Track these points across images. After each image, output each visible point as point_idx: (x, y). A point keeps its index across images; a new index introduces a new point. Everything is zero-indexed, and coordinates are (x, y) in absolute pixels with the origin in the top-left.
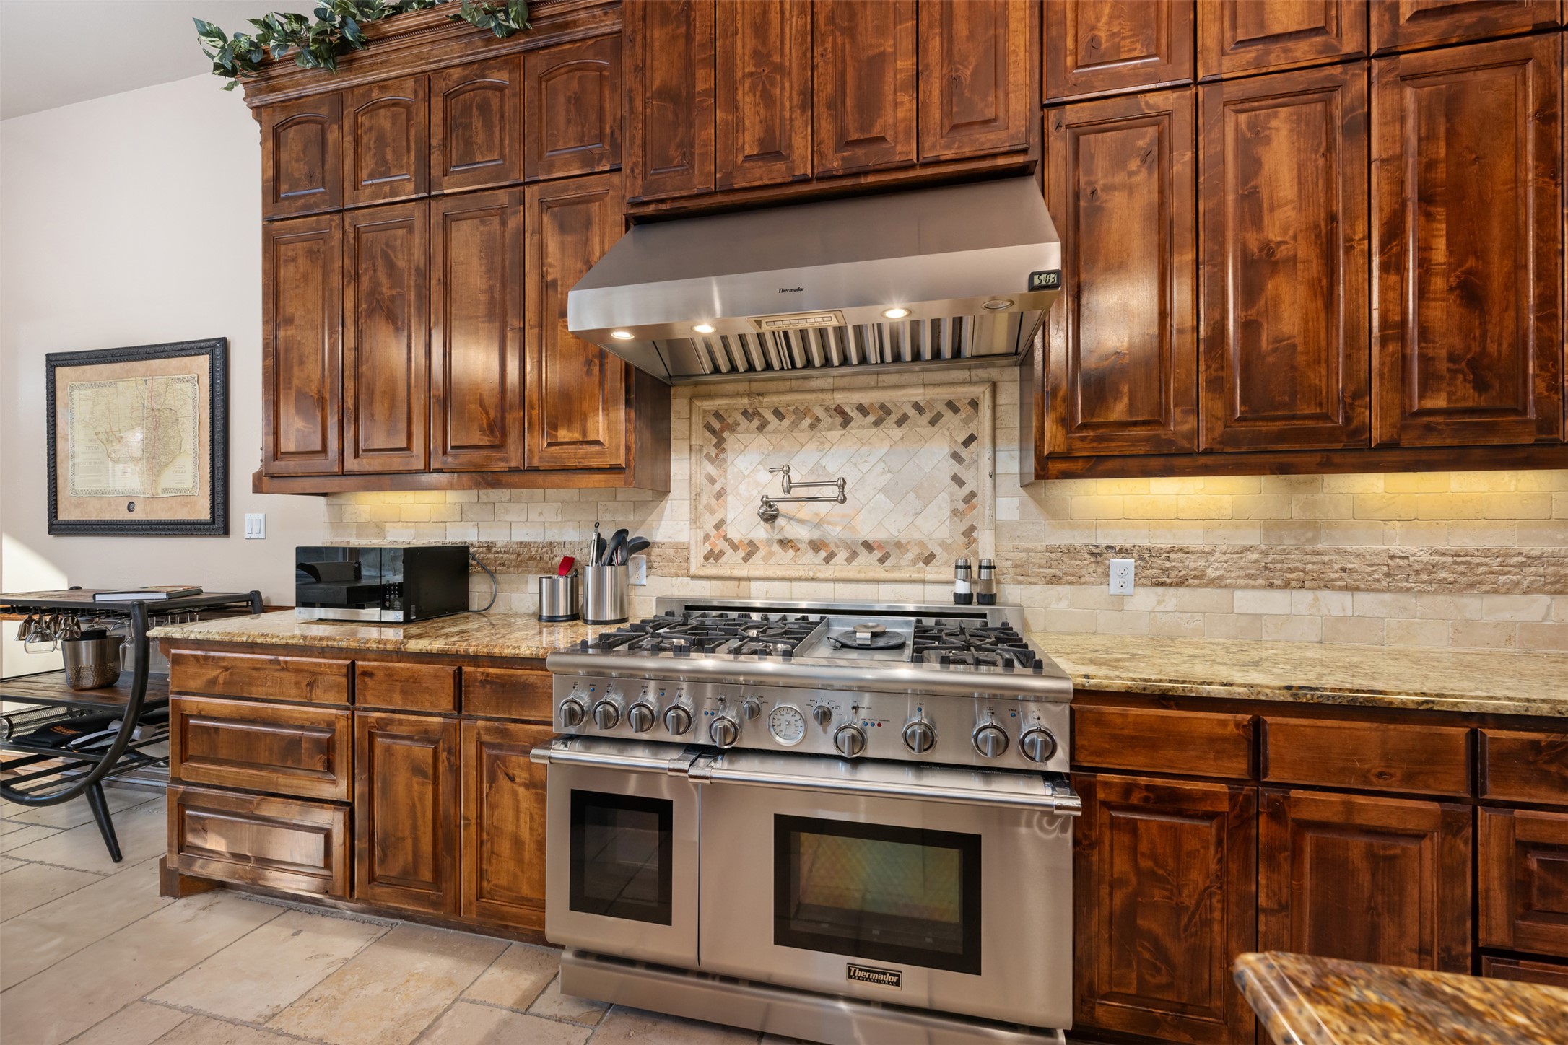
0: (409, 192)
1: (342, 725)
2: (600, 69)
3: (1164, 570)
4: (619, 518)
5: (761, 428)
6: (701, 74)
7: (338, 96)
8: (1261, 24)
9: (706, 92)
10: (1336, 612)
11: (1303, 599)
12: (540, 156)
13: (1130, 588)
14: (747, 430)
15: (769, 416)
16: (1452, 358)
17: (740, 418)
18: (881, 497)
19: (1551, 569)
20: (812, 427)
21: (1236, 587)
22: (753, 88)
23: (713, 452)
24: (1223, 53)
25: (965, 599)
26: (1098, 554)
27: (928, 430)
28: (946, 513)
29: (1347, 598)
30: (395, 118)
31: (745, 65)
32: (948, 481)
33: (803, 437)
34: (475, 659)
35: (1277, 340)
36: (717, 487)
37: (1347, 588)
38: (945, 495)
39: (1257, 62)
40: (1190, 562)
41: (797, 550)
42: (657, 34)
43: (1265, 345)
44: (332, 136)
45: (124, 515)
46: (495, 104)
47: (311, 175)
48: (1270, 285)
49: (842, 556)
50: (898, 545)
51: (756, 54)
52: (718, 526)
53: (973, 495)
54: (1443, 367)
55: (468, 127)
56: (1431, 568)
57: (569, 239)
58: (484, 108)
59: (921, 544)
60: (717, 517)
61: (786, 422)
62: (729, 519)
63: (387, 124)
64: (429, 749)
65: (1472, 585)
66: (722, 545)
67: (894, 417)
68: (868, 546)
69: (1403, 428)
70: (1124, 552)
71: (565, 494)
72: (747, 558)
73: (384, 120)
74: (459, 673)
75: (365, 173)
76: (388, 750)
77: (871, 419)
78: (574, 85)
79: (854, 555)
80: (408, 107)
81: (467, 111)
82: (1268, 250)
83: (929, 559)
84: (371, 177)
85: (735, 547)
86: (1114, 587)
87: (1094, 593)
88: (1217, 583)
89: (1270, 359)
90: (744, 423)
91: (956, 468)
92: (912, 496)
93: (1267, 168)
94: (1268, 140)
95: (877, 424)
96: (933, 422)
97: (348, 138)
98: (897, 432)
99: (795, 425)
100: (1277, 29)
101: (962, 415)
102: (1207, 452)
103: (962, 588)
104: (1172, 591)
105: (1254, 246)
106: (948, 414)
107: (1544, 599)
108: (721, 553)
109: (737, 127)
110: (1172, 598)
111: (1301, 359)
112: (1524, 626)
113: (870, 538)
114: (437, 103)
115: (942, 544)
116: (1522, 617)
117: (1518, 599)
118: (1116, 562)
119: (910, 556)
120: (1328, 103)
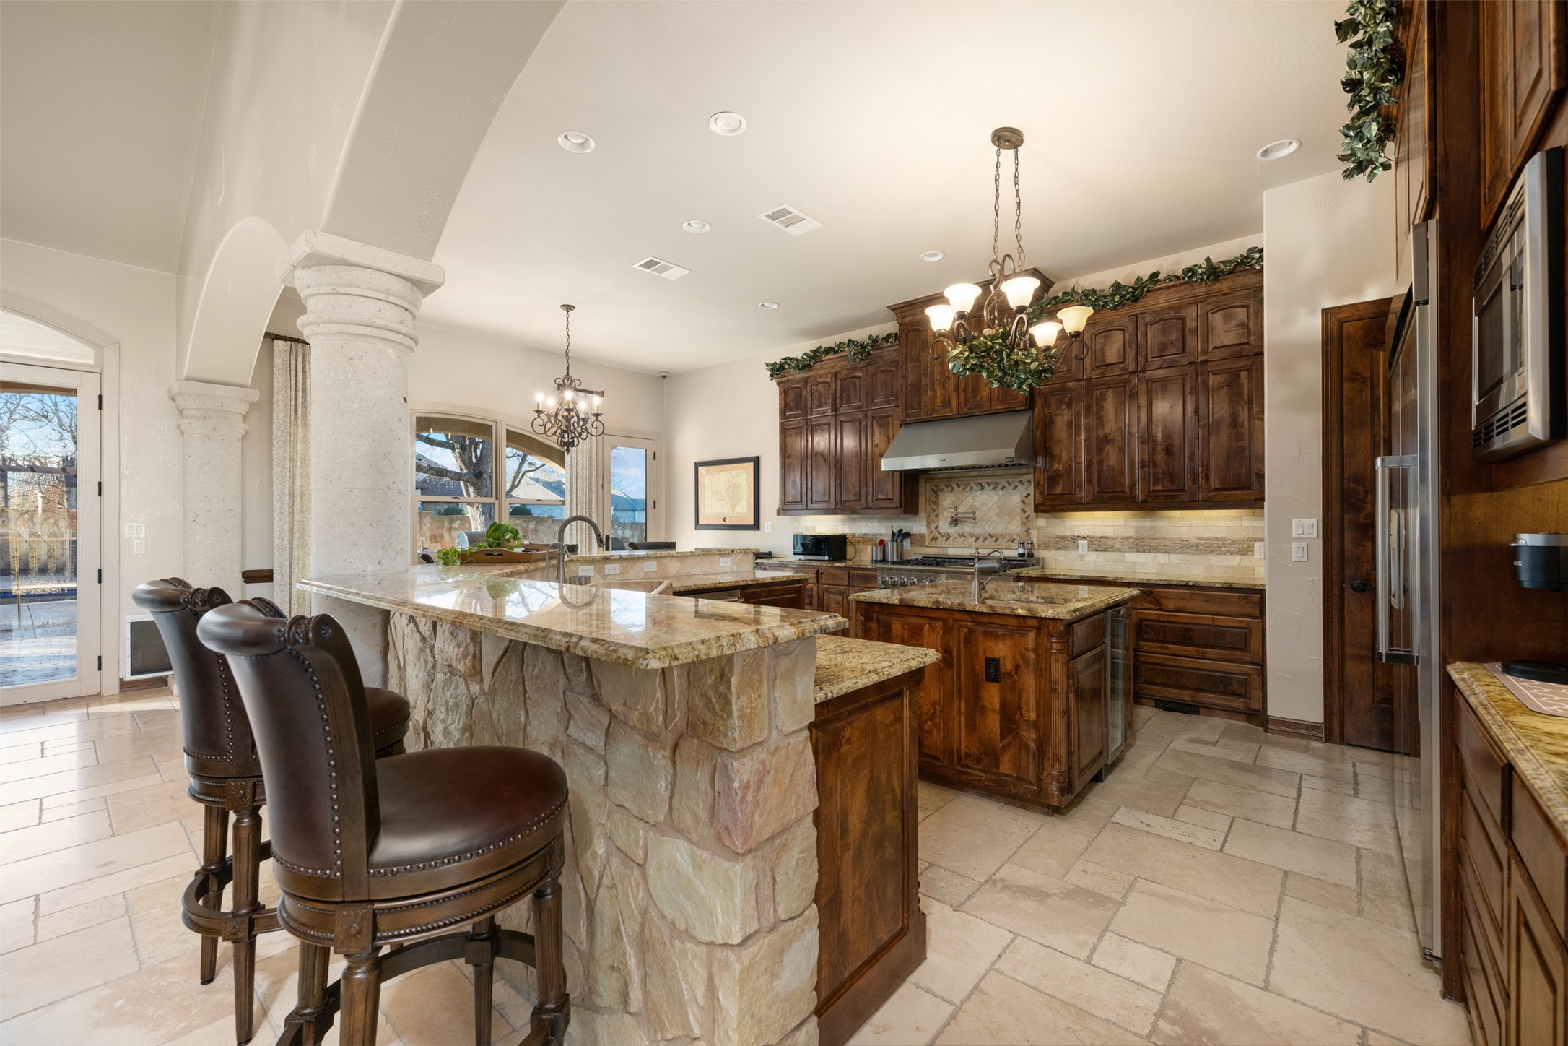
0: (829, 413)
1: (815, 589)
2: (892, 371)
3: (1099, 545)
4: (900, 524)
5: (952, 491)
6: (923, 379)
7: (806, 380)
8: (1104, 361)
9: (925, 385)
10: (1162, 562)
11: (1150, 556)
12: (872, 401)
13: (1086, 552)
14: (947, 492)
15: (955, 486)
16: (1163, 473)
17: (944, 487)
18: (995, 517)
19: (1240, 545)
20: (970, 490)
21: (1126, 552)
22: (940, 384)
23: (934, 500)
24: (1092, 369)
25: (1022, 555)
26: (1075, 539)
27: (1013, 492)
28: (1019, 523)
29: (1166, 555)
30: (824, 387)
31: (937, 376)
32: (1020, 511)
33: (967, 494)
34: (854, 569)
35: (1109, 466)
36: (936, 513)
37: (1166, 552)
38: (1019, 516)
39: (1102, 373)
40: (1109, 542)
41: (965, 537)
42: (910, 365)
43: (1105, 468)
44: (804, 393)
45: (722, 523)
46: (858, 382)
47: (796, 406)
48: (1106, 448)
49: (980, 540)
50: (1002, 535)
51: (940, 373)
52: (936, 528)
53: (1029, 516)
54: (1160, 476)
55: (848, 390)
56: (1197, 545)
57: (882, 429)
58: (854, 384)
59: (1010, 535)
60: (936, 524)
61: (961, 489)
62: (940, 525)
63: (822, 389)
64: (841, 597)
65: (1212, 552)
66: (937, 535)
67: (1000, 487)
68: (991, 536)
69: (1148, 496)
70: (1084, 538)
71: (880, 516)
72: (946, 540)
73: (821, 388)
74: (849, 573)
75: (814, 406)
76: (828, 597)
77: (992, 487)
78: (884, 377)
79: (985, 539)
80: (829, 383)
81: (848, 385)
82: (1106, 436)
83: (1013, 541)
84: (817, 407)
85: (942, 536)
86: (1080, 552)
87: (1072, 554)
88: (1118, 550)
89: (1107, 473)
90: (946, 488)
91: (1023, 506)
92: (1006, 517)
93: (1105, 408)
94: (1105, 400)
95: (994, 489)
96: (1014, 489)
97: (809, 394)
98: (1001, 493)
99: (964, 489)
100: (1109, 362)
101: (1025, 486)
102: (1088, 503)
103: (1021, 551)
104: (1102, 553)
105: (1101, 435)
106: (1020, 485)
107: (1239, 557)
108: (938, 538)
109: (934, 396)
110: (1102, 555)
111: (1116, 473)
112: (1232, 567)
113: (991, 533)
114: (838, 382)
115: (1018, 535)
116: (1230, 564)
117: (1229, 557)
118: (1081, 542)
119: (1006, 539)
120: (1125, 387)
